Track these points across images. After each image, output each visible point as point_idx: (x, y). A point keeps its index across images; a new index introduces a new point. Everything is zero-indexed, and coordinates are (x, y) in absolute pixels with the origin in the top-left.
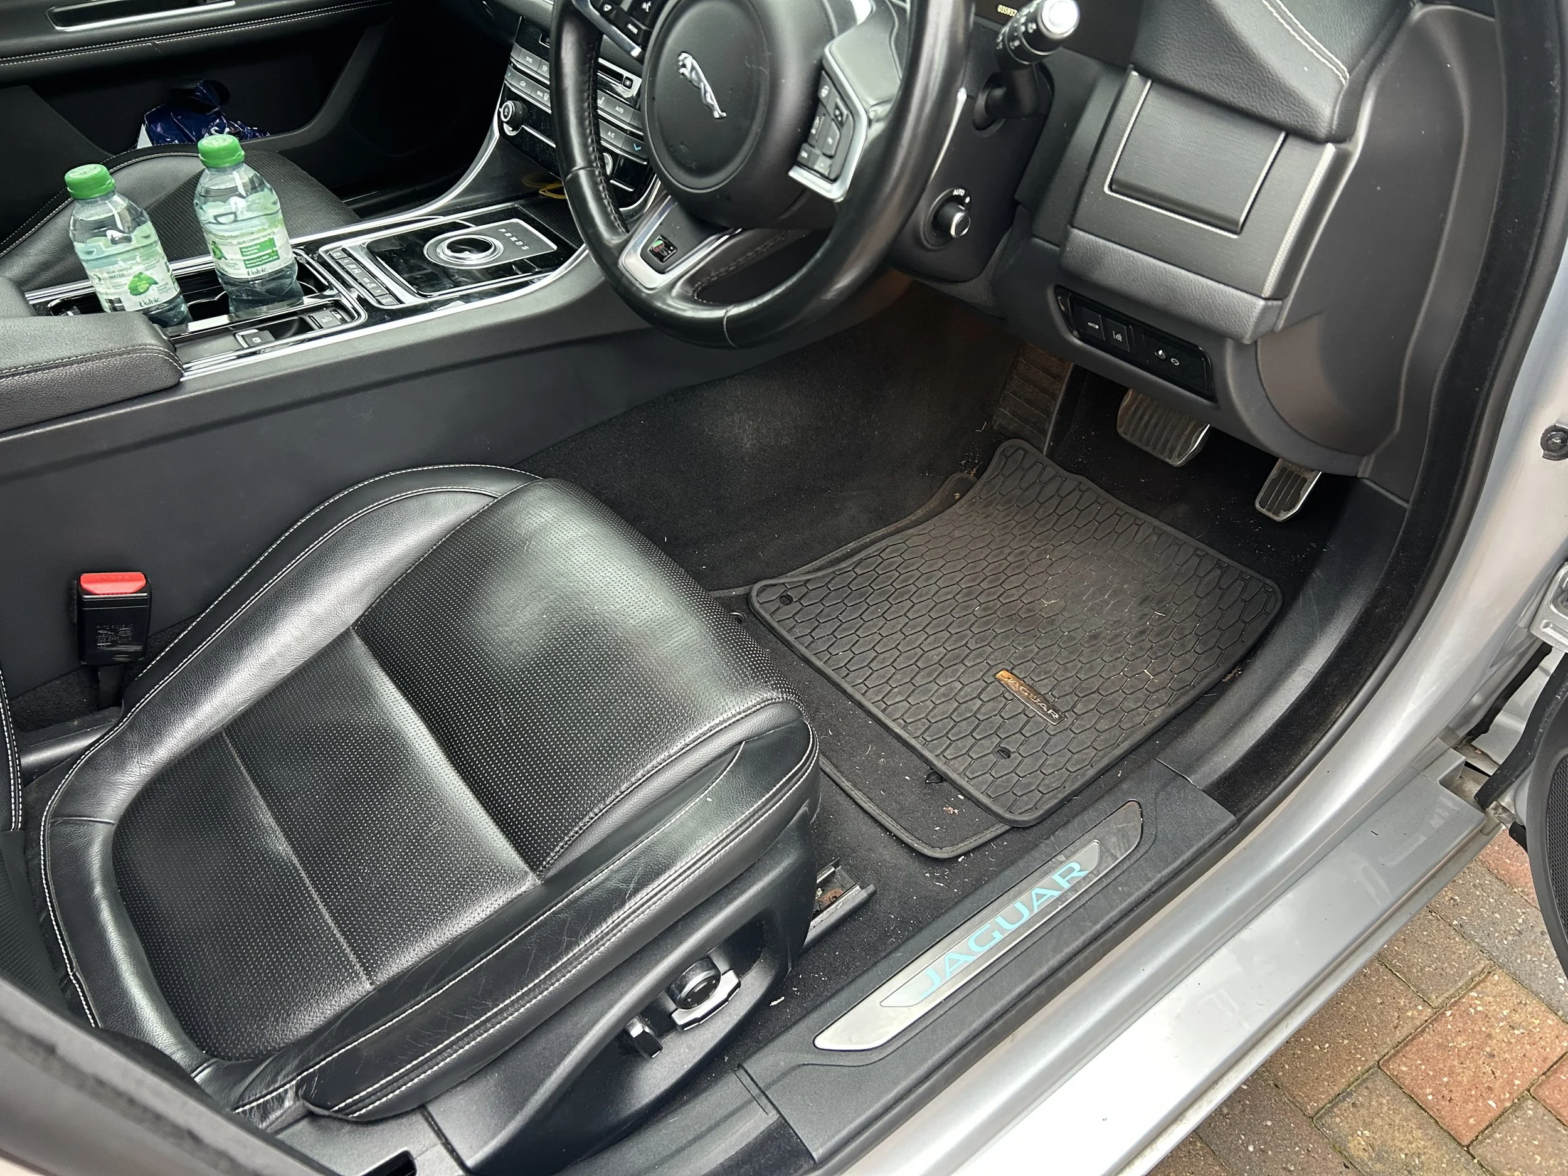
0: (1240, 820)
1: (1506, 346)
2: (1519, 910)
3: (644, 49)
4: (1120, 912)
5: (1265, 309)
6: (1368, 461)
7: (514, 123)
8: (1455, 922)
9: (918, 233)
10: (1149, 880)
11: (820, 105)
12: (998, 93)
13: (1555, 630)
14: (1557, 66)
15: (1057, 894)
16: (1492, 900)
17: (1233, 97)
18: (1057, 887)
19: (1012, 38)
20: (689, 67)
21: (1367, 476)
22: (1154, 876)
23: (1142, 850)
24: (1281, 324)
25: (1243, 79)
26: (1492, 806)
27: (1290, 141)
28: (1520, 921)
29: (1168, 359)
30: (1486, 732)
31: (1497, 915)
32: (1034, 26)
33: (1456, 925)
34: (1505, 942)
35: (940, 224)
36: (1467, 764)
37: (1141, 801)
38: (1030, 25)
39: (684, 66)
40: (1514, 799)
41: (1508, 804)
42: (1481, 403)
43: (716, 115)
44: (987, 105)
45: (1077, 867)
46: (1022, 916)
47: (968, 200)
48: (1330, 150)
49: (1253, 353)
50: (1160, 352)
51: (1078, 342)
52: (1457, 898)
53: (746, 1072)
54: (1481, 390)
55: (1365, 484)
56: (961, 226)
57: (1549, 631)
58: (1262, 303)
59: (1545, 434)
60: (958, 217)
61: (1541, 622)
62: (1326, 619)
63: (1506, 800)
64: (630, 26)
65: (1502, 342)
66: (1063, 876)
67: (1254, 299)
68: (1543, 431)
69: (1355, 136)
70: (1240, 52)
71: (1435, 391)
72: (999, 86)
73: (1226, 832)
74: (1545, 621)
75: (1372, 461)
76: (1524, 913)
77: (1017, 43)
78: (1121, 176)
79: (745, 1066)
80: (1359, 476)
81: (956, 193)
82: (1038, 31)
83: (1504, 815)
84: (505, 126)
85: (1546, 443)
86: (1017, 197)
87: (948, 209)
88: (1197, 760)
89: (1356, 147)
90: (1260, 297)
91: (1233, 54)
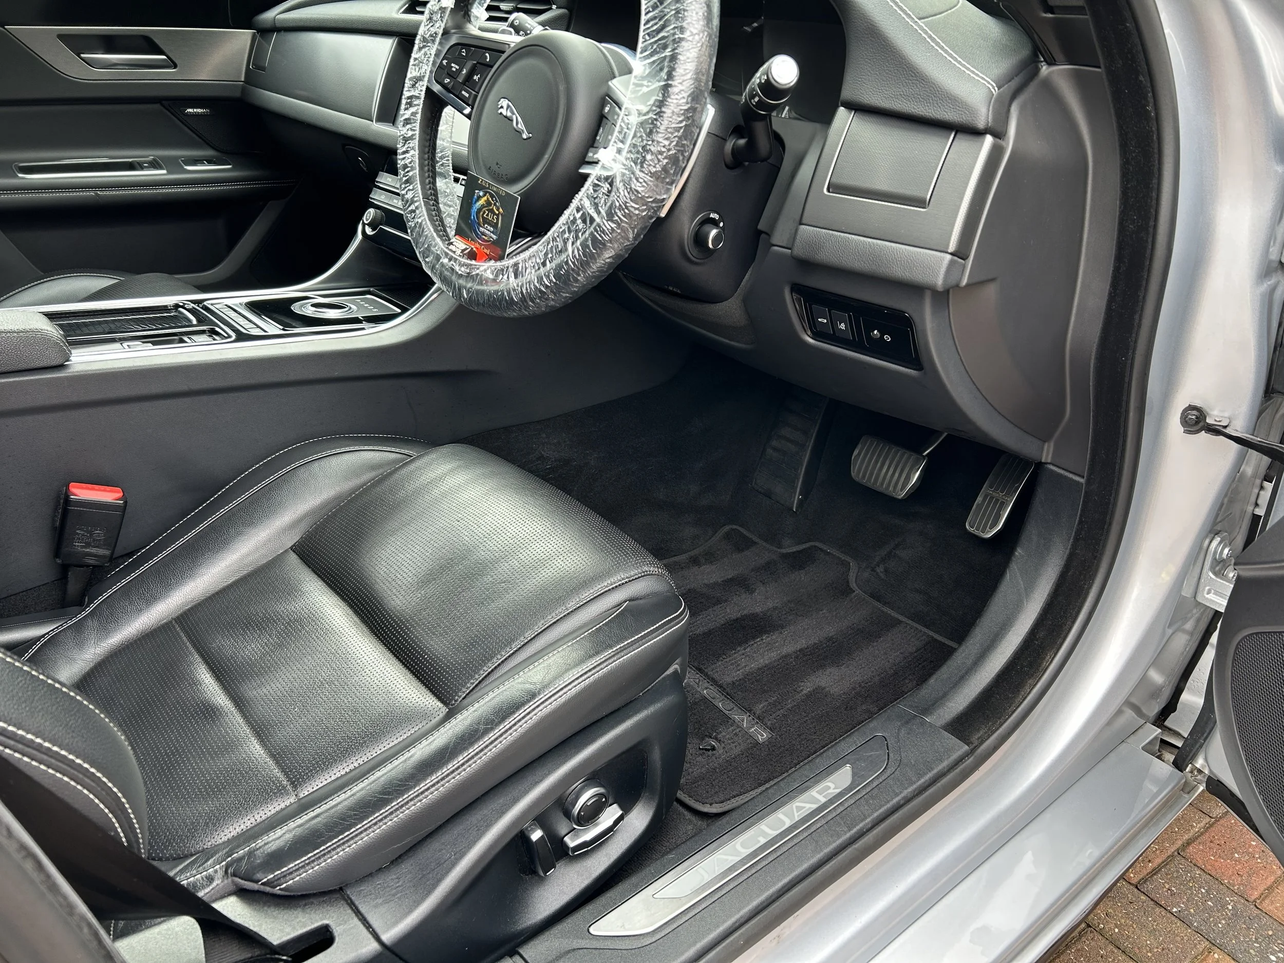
0: (972, 751)
1: (1140, 320)
2: (1228, 899)
3: (472, 109)
4: (873, 820)
5: (952, 263)
6: (1049, 447)
7: (373, 225)
8: (1175, 910)
9: (684, 243)
10: (897, 795)
11: (604, 119)
12: (742, 142)
13: (1216, 595)
14: (1150, 95)
15: (815, 806)
16: (1203, 891)
17: (914, 109)
18: (816, 800)
19: (752, 96)
20: (505, 107)
21: (1049, 461)
22: (901, 792)
23: (889, 772)
24: (964, 282)
25: (920, 95)
26: (1188, 769)
27: (958, 136)
28: (1230, 907)
29: (882, 336)
30: (1175, 710)
31: (1210, 903)
32: (766, 78)
33: (1176, 912)
34: (1220, 926)
35: (699, 239)
36: (1162, 741)
37: (885, 735)
38: (763, 77)
39: (502, 107)
40: (1206, 760)
41: (1203, 766)
42: (1128, 369)
43: (525, 136)
44: (733, 149)
45: (832, 785)
46: (784, 823)
47: (721, 224)
48: (989, 140)
49: (947, 314)
50: (876, 332)
51: (811, 341)
52: (1173, 889)
53: (522, 957)
54: (1126, 359)
55: (1048, 468)
56: (717, 239)
57: (1211, 596)
58: (949, 257)
59: (1183, 414)
60: (714, 233)
61: (1204, 589)
62: (1030, 587)
63: (1200, 762)
64: (463, 92)
65: (1137, 317)
66: (819, 793)
67: (942, 254)
68: (1181, 411)
69: (1007, 136)
70: (916, 76)
71: (1092, 369)
72: (743, 137)
73: (960, 760)
74: (1207, 588)
75: (1052, 444)
76: (1231, 901)
77: (757, 99)
78: (834, 180)
79: (521, 951)
80: (1043, 460)
81: (712, 216)
82: (768, 81)
83: (1199, 777)
84: (367, 227)
85: (1185, 421)
86: (760, 227)
87: (706, 227)
88: (933, 705)
89: (1008, 144)
90: (947, 252)
91: (911, 78)
